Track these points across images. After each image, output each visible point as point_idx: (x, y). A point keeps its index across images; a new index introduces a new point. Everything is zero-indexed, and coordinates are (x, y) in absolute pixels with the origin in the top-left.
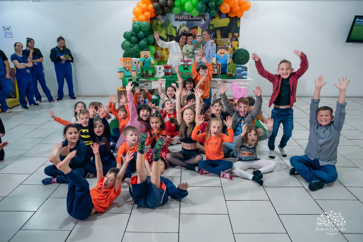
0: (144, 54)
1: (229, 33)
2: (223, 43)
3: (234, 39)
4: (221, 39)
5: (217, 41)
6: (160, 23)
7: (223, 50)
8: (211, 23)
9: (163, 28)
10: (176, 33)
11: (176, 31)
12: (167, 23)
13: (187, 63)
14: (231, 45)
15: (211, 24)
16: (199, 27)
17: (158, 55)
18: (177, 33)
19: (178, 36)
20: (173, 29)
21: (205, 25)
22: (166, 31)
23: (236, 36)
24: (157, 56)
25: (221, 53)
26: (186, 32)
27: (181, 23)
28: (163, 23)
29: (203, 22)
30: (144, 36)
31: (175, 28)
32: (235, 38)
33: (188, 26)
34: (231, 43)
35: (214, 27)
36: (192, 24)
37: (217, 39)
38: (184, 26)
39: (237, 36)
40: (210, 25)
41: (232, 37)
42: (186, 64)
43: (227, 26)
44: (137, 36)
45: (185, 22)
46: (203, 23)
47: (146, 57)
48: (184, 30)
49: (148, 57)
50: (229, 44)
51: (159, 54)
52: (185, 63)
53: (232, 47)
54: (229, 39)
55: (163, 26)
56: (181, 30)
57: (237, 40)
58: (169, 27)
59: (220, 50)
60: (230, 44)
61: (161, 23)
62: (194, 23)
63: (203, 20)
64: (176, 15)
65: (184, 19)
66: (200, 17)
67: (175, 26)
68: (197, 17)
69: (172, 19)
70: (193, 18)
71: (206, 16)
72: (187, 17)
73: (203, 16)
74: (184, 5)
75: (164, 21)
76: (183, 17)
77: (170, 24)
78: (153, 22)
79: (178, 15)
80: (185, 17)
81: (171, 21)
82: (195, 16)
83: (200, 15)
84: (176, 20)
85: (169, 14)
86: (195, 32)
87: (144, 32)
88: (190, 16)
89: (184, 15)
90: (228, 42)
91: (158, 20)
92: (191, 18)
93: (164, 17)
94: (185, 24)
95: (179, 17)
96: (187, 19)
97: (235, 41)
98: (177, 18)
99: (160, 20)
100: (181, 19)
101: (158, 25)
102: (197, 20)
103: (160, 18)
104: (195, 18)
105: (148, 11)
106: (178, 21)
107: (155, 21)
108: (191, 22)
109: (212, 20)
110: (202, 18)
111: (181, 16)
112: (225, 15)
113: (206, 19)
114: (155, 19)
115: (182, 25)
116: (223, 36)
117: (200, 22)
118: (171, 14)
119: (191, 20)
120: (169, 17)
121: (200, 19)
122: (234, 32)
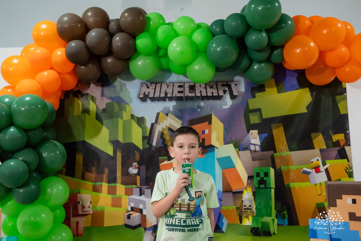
1: (313, 135)
2: (298, 167)
3: (334, 152)
4: (289, 153)
5: (277, 161)
6: (92, 107)
8: (253, 104)
9: (102, 123)
10: (144, 138)
11: (144, 131)
12: (116, 106)
14: (327, 171)
15: (251, 107)
16: (214, 119)
17: (83, 207)
18: (147, 139)
19: (151, 145)
20: (134, 124)
21: (233, 110)
22: (113, 130)
23: (338, 141)
24: (80, 212)
27: (159, 106)
28: (102, 106)
29: (228, 102)
30: (23, 145)
31: (140, 121)
32: (338, 148)
33: (179, 114)
34: (324, 164)
35: (264, 117)
36: (194, 110)
37: (275, 152)
38: (167, 115)
39: (342, 144)
40: (248, 111)
41: (324, 147)
43: (306, 111)
45: (171, 105)
46: (228, 106)
48: (170, 129)
50: (317, 170)
51: (87, 204)
54: (317, 151)
55: (102, 116)
56: (158, 129)
57: (343, 155)
58: (122, 119)
60: (322, 168)
61: (97, 107)
62: (199, 107)
63: (227, 97)
64: (142, 84)
65: (169, 95)
66: (217, 87)
67: (139, 116)
68: (208, 88)
69: (131, 96)
70: (194, 91)
71: (236, 85)
72: (177, 89)
73: (227, 85)
74: (166, 50)
75: (107, 101)
76: (166, 91)
77: (126, 112)
78: (72, 104)
79: (149, 84)
80: (169, 91)
81: (128, 102)
82: (200, 85)
83: (216, 83)
84: (144, 98)
85: (123, 81)
86: (203, 132)
87: (25, 130)
88: (187, 86)
89: (167, 85)
90: (312, 162)
91: (87, 99)
92: (190, 92)
93: (107, 90)
94: (171, 109)
95: (151, 91)
96: (176, 94)
97: (336, 159)
98: (145, 92)
99: (93, 99)
100: (160, 95)
101: (87, 115)
102: (207, 98)
103: (93, 94)
104: (201, 91)
105: (52, 68)
106: (149, 100)
107: (79, 103)
108: (190, 104)
109: (254, 97)
110: (225, 92)
111: (158, 85)
112: (295, 82)
113: (235, 93)
114: (77, 98)
115: (162, 111)
116: (296, 144)
117: (218, 102)
118: (127, 83)
119: (188, 98)
120: (121, 90)
121: (218, 94)
122: (330, 132)
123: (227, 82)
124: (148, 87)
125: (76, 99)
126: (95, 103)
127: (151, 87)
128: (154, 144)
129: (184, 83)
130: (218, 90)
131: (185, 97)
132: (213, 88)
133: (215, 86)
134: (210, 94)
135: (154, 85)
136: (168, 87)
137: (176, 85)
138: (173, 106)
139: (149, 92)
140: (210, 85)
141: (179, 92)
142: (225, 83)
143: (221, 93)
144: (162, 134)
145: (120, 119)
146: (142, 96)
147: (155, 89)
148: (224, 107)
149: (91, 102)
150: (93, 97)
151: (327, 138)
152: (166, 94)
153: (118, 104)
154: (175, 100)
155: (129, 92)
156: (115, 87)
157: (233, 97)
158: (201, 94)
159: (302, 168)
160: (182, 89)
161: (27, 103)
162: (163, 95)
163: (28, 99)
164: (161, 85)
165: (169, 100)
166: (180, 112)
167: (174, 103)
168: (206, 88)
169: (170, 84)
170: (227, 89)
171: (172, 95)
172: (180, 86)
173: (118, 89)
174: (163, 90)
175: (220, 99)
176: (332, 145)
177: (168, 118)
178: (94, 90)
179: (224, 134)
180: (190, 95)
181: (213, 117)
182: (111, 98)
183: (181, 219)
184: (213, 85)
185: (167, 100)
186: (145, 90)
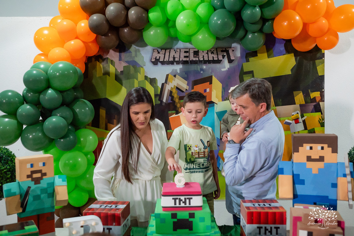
0: (29, 166)
1: (295, 93)
2: (282, 119)
3: (311, 106)
4: (275, 108)
6: (112, 69)
7: (319, 147)
8: (247, 66)
10: (156, 95)
11: (156, 90)
13: (185, 203)
14: (304, 122)
15: (245, 70)
16: (214, 79)
18: (159, 96)
19: (162, 101)
20: (147, 84)
21: (230, 73)
23: (315, 98)
25: (309, 159)
26: (183, 92)
27: (168, 69)
28: (120, 69)
29: (226, 66)
30: (60, 104)
31: (153, 81)
32: (314, 104)
33: (185, 76)
34: (302, 116)
36: (197, 72)
38: (175, 76)
39: (318, 100)
40: (243, 74)
41: (304, 103)
42: (182, 205)
43: (290, 73)
44: (37, 104)
45: (178, 68)
46: (226, 69)
47: (35, 176)
48: (177, 88)
49: (45, 174)
50: (297, 121)
52: (180, 200)
53: (306, 128)
54: (297, 106)
55: (121, 77)
56: (168, 88)
57: (318, 109)
58: (137, 79)
59: (307, 146)
60: (301, 120)
61: (116, 69)
62: (202, 69)
63: (226, 61)
64: (154, 50)
65: (176, 59)
66: (217, 53)
67: (152, 77)
68: (210, 54)
69: (145, 60)
70: (198, 56)
71: (233, 51)
72: (183, 54)
73: (226, 51)
74: (175, 22)
75: (125, 64)
76: (174, 55)
77: (140, 73)
78: (94, 67)
79: (159, 50)
80: (177, 56)
81: (142, 66)
82: (203, 51)
83: (217, 49)
84: (156, 62)
85: (137, 48)
86: (205, 91)
87: (61, 92)
88: (192, 51)
89: (175, 51)
90: (293, 115)
91: (107, 63)
92: (194, 57)
93: (124, 55)
94: (179, 72)
95: (162, 56)
96: (183, 58)
97: (312, 112)
98: (156, 57)
99: (112, 62)
100: (169, 59)
101: (107, 76)
102: (209, 62)
103: (112, 59)
104: (203, 56)
105: (77, 38)
106: (159, 64)
107: (101, 66)
108: (193, 67)
109: (248, 61)
110: (224, 56)
111: (168, 51)
112: (282, 48)
113: (232, 58)
114: (99, 61)
115: (171, 73)
116: (281, 100)
117: (218, 66)
118: (140, 49)
119: (193, 62)
120: (136, 56)
121: (218, 58)
122: (309, 90)
123: (225, 49)
124: (159, 53)
125: (98, 63)
126: (114, 66)
127: (161, 53)
128: (164, 100)
129: (189, 49)
130: (218, 55)
131: (190, 60)
132: (213, 53)
133: (215, 52)
134: (211, 59)
135: (164, 51)
136: (176, 53)
137: (183, 51)
138: (180, 69)
139: (160, 57)
140: (211, 51)
141: (185, 57)
142: (224, 49)
143: (220, 58)
144: (171, 92)
145: (135, 80)
146: (153, 60)
147: (165, 54)
148: (223, 70)
149: (110, 65)
150: (112, 61)
151: (306, 95)
152: (174, 58)
153: (133, 67)
154: (181, 64)
155: (143, 57)
156: (130, 52)
157: (230, 61)
158: (204, 59)
159: (285, 120)
160: (187, 54)
161: (61, 69)
162: (171, 59)
163: (61, 65)
164: (170, 51)
165: (177, 64)
166: (185, 74)
167: (181, 66)
168: (207, 53)
169: (177, 50)
170: (225, 54)
171: (179, 59)
172: (185, 52)
173: (133, 54)
174: (172, 55)
175: (220, 63)
176: (310, 101)
177: (176, 79)
178: (113, 55)
179: (222, 92)
180: (194, 59)
181: (214, 77)
182: (127, 62)
183: (200, 163)
184: (214, 51)
185: (175, 63)
186: (156, 55)
